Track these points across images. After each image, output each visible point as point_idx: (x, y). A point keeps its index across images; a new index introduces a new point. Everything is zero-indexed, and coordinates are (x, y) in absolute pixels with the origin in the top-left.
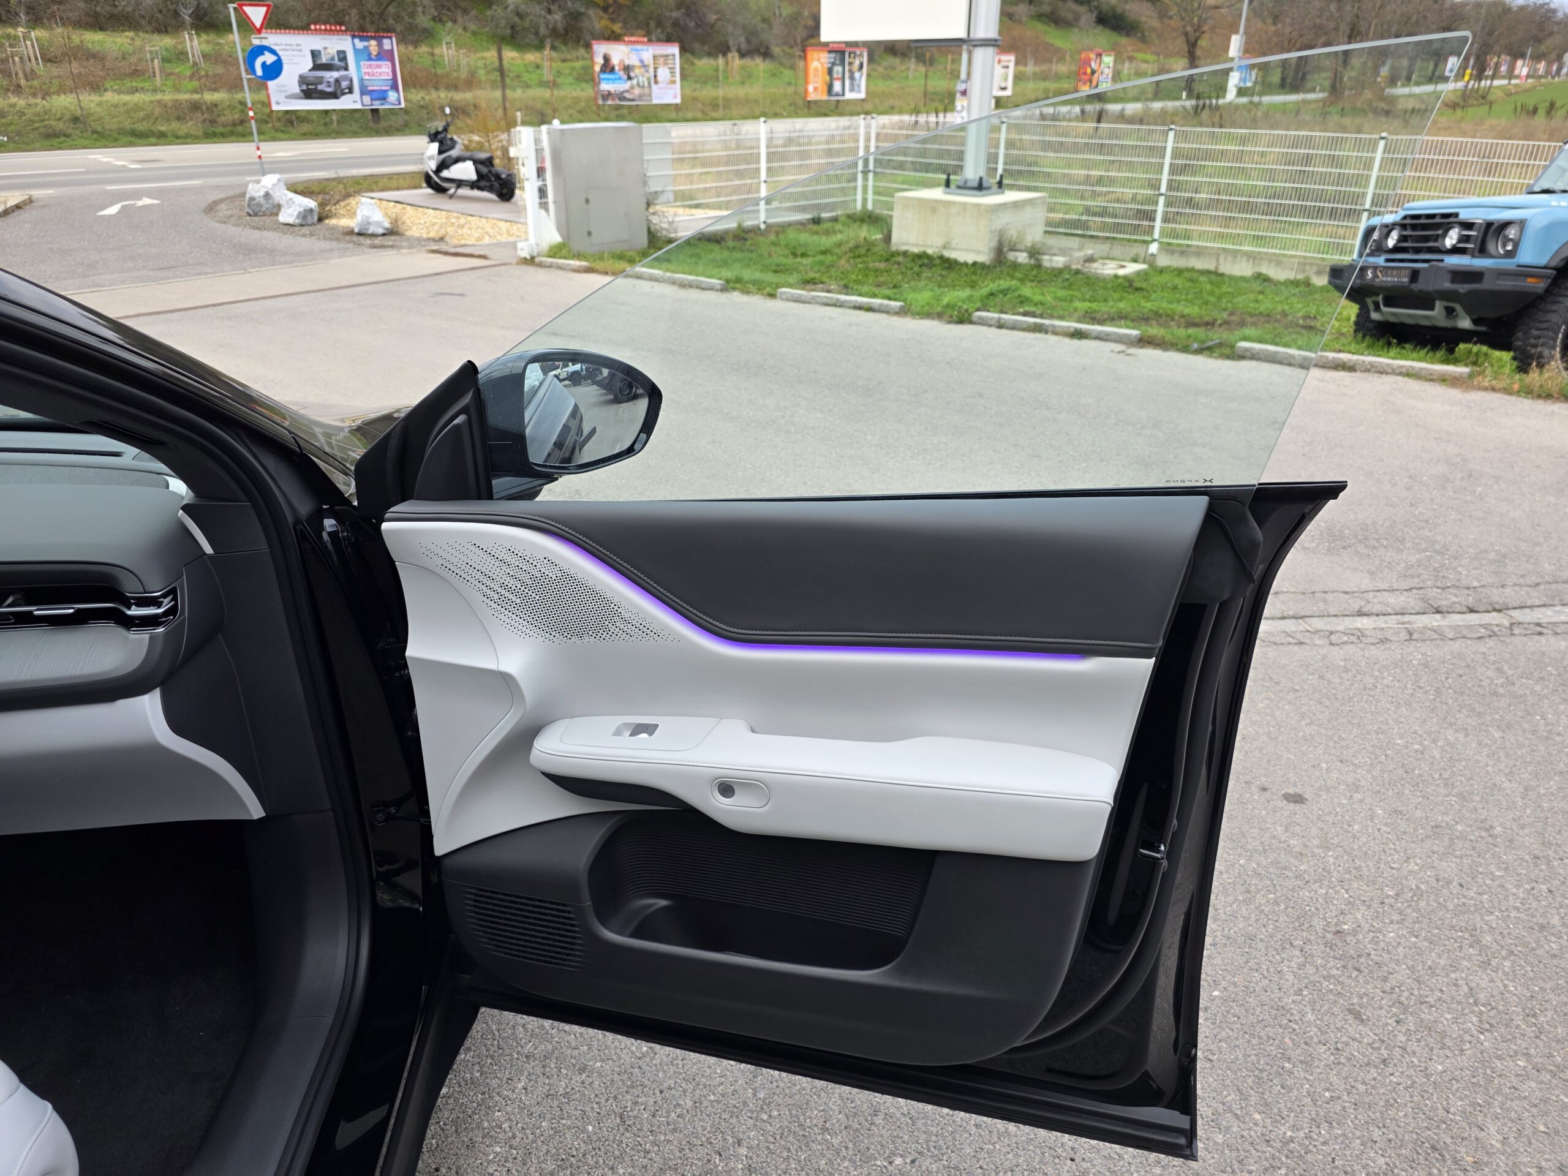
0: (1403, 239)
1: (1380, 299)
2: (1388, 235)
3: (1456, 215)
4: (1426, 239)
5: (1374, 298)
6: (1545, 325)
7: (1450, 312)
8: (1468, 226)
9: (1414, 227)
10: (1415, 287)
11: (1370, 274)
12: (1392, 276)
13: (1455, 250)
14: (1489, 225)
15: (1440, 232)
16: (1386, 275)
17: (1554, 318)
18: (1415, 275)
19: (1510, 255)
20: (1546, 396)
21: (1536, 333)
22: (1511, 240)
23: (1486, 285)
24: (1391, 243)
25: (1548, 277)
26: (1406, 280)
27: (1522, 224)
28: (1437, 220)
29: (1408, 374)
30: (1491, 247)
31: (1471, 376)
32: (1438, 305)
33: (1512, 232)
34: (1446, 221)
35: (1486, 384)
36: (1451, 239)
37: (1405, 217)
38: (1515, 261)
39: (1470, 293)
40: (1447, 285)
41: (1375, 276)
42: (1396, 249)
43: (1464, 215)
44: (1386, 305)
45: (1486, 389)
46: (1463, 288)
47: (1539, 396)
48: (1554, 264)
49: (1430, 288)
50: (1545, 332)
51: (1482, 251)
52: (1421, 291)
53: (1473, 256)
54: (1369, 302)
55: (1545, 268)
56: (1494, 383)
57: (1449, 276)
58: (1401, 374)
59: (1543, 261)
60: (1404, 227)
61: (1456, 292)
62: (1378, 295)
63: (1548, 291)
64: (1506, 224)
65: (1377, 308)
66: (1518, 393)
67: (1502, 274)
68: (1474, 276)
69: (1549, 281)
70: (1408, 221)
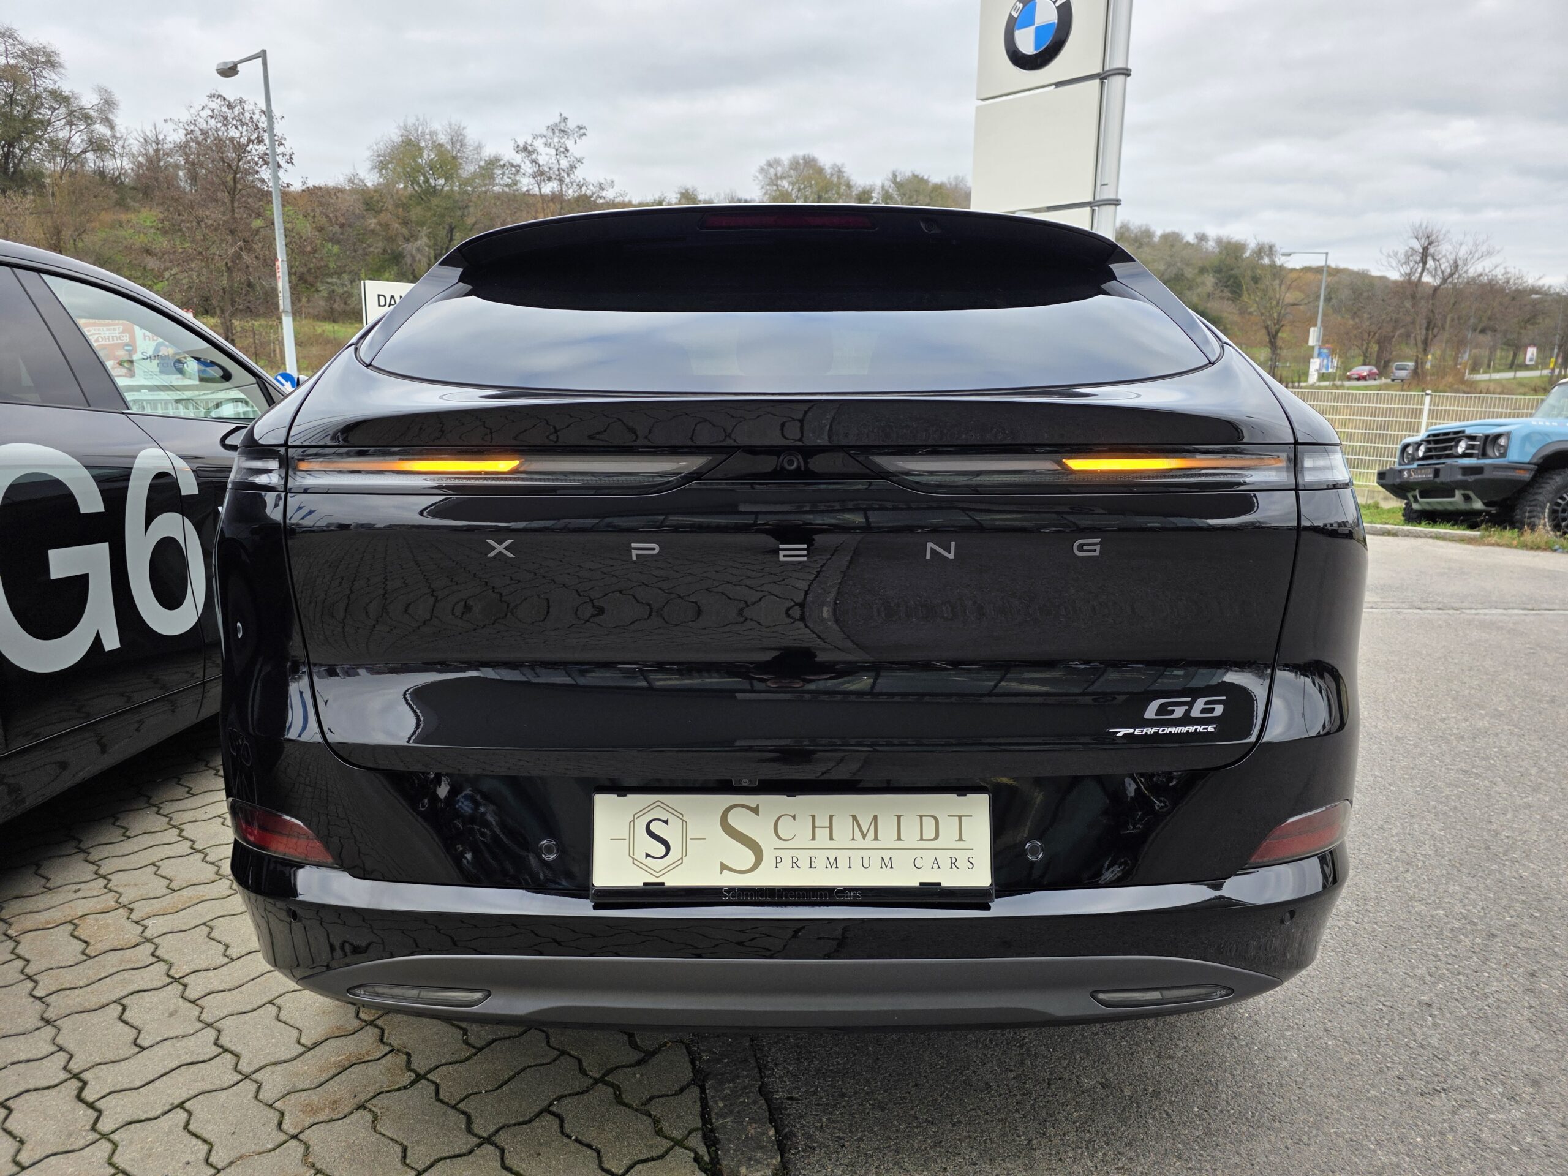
0: (1428, 450)
1: (1417, 493)
2: (1417, 449)
3: (1463, 432)
4: (1445, 449)
5: (1413, 493)
6: (1534, 503)
7: (1467, 498)
8: (1472, 438)
9: (1436, 442)
10: (1438, 480)
11: (1406, 474)
12: (1421, 474)
13: (1465, 455)
14: (1487, 437)
15: (1453, 444)
16: (1418, 474)
17: (1540, 498)
18: (1437, 472)
19: (1503, 455)
20: (1535, 547)
21: (1528, 509)
22: (1502, 446)
23: (1486, 475)
24: (1421, 454)
25: (1532, 470)
26: (1431, 476)
27: (1508, 435)
28: (1451, 436)
29: (1437, 537)
30: (1490, 452)
31: (1482, 537)
32: (1458, 494)
33: (1502, 441)
34: (1455, 437)
35: (1493, 542)
36: (1461, 449)
37: (1429, 436)
38: (1506, 459)
39: (1476, 481)
40: (1460, 477)
41: (1410, 475)
42: (1424, 458)
43: (1469, 431)
44: (1422, 497)
45: (1493, 545)
46: (1471, 478)
47: (1532, 549)
48: (1535, 461)
49: (1448, 480)
50: (1535, 508)
51: (1484, 455)
52: (1442, 483)
53: (1478, 459)
54: (1410, 495)
55: (1529, 463)
56: (1499, 541)
57: (1460, 471)
58: (1431, 537)
59: (1527, 460)
60: (1428, 442)
61: (1466, 481)
62: (1415, 490)
63: (1534, 479)
64: (1498, 436)
65: (1416, 500)
66: (1516, 547)
67: (1496, 467)
68: (1478, 470)
69: (1533, 472)
70: (1431, 438)
